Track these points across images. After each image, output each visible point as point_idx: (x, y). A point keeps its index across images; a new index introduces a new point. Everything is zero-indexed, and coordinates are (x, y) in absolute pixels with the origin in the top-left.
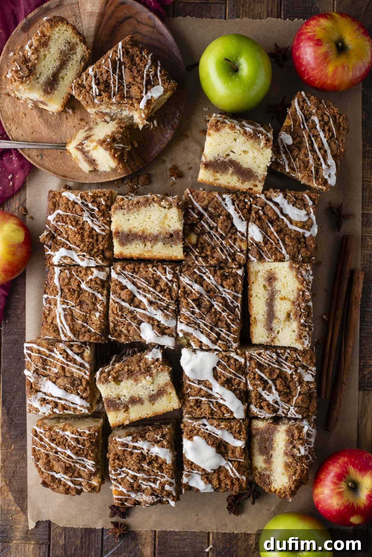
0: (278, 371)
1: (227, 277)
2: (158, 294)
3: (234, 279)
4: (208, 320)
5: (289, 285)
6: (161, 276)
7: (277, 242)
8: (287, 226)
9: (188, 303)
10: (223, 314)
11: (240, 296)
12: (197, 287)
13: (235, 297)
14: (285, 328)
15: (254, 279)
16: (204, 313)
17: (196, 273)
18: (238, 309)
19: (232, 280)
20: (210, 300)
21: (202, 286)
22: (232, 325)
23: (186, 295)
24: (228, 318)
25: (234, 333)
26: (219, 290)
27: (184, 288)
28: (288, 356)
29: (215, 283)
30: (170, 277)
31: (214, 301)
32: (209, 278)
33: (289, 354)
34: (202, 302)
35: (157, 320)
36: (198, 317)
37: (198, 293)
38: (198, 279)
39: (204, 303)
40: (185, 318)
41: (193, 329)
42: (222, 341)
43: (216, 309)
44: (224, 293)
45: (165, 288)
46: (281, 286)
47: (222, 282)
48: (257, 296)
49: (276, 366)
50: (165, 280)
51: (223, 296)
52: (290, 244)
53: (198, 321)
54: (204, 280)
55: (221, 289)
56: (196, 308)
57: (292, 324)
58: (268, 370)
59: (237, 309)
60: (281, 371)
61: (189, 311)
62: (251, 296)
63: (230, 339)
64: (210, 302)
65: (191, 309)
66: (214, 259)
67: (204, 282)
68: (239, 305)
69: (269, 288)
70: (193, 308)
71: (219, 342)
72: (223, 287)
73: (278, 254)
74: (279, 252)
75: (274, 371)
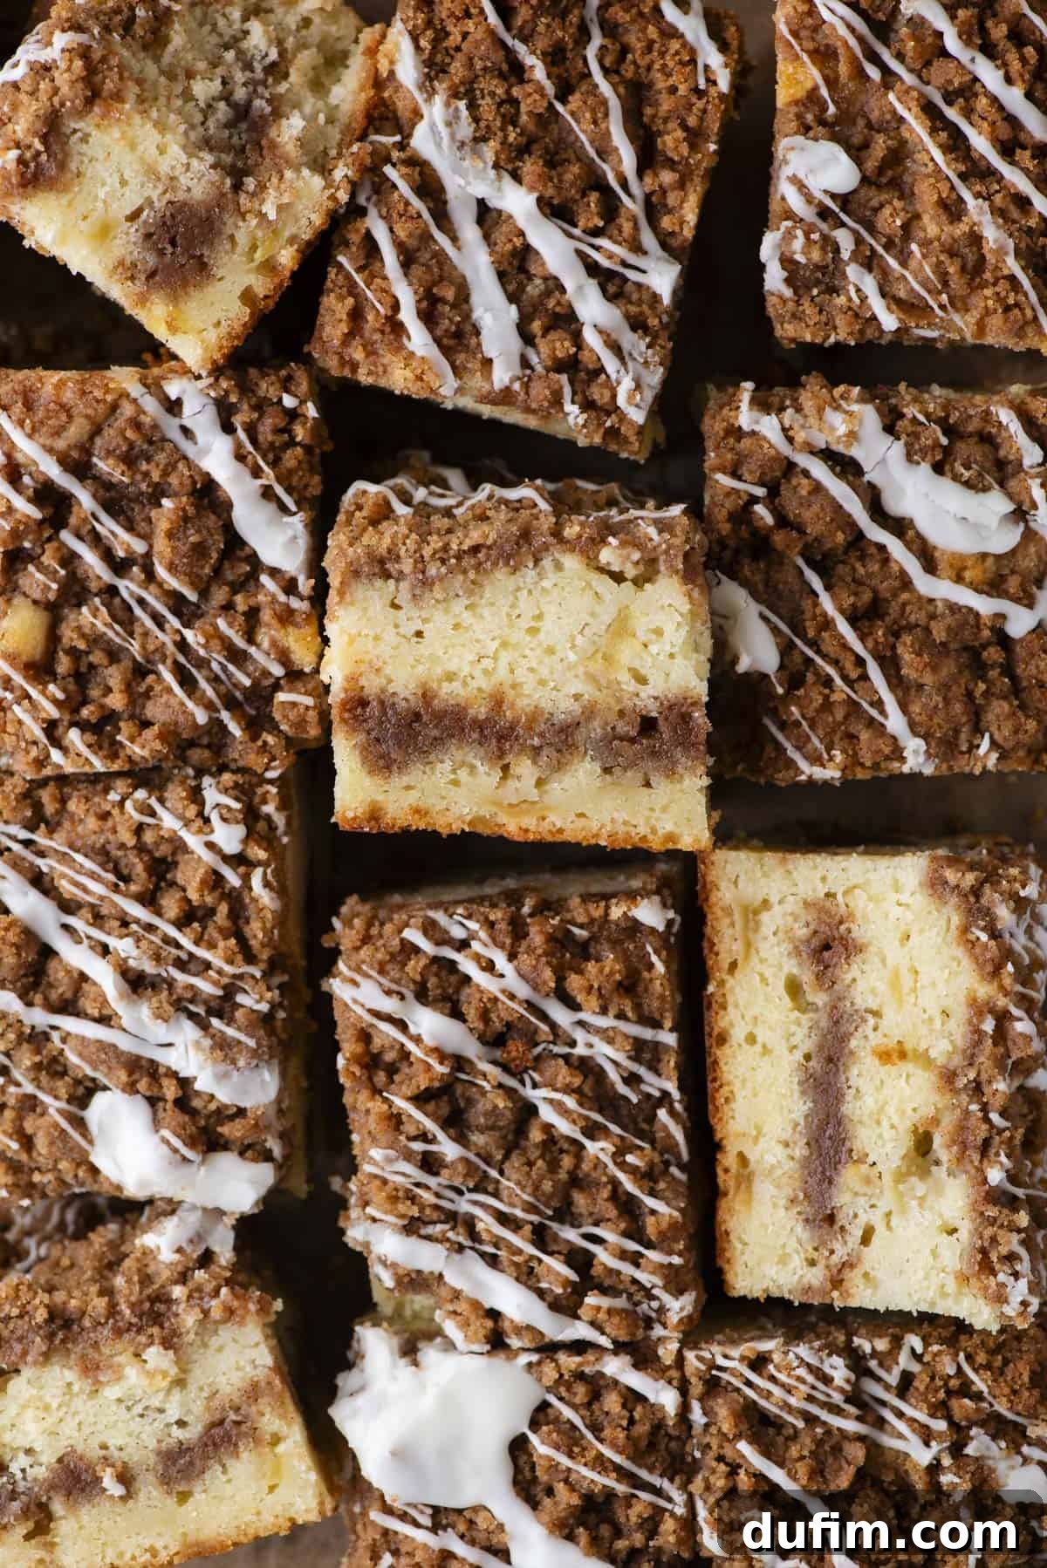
0: (857, 1453)
1: (584, 951)
2: (173, 932)
3: (625, 957)
4: (514, 1190)
5: (924, 979)
6: (184, 834)
7: (854, 675)
8: (906, 583)
9: (395, 1120)
10: (593, 1147)
11: (669, 1038)
12: (429, 1024)
13: (644, 1052)
14: (904, 1210)
15: (738, 948)
16: (487, 1160)
17: (416, 950)
18: (672, 1113)
19: (610, 961)
20: (511, 1082)
21: (457, 1014)
22: (650, 1202)
23: (381, 1077)
24: (622, 1165)
25: (662, 1242)
26: (553, 1026)
27: (365, 1036)
28: (915, 1368)
29: (523, 991)
30: (229, 837)
31: (535, 1086)
32: (489, 967)
33: (918, 1357)
34: (470, 1102)
35: (174, 1074)
36: (457, 1182)
37: (442, 1055)
38: (432, 982)
39: (483, 1105)
40: (393, 1199)
41: (440, 1250)
42: (604, 1291)
43: (548, 1128)
44: (580, 1035)
45: (209, 899)
46: (881, 987)
47: (560, 980)
48: (751, 1039)
49: (851, 1426)
50: (207, 857)
51: (580, 1050)
52: (928, 679)
53: (464, 1206)
54: (467, 979)
55: (561, 1016)
56: (441, 1136)
57: (939, 1191)
58: (806, 1444)
59: (662, 1114)
60: (873, 1448)
61: (408, 1156)
62: (722, 1039)
63: (644, 1277)
64: (510, 1093)
65: (418, 1146)
66: (150, 733)
67: (467, 991)
68: (671, 1087)
69: (820, 999)
70: (424, 1137)
71: (591, 1299)
72: (572, 1005)
73: (865, 736)
74: (871, 722)
75: (837, 1450)
